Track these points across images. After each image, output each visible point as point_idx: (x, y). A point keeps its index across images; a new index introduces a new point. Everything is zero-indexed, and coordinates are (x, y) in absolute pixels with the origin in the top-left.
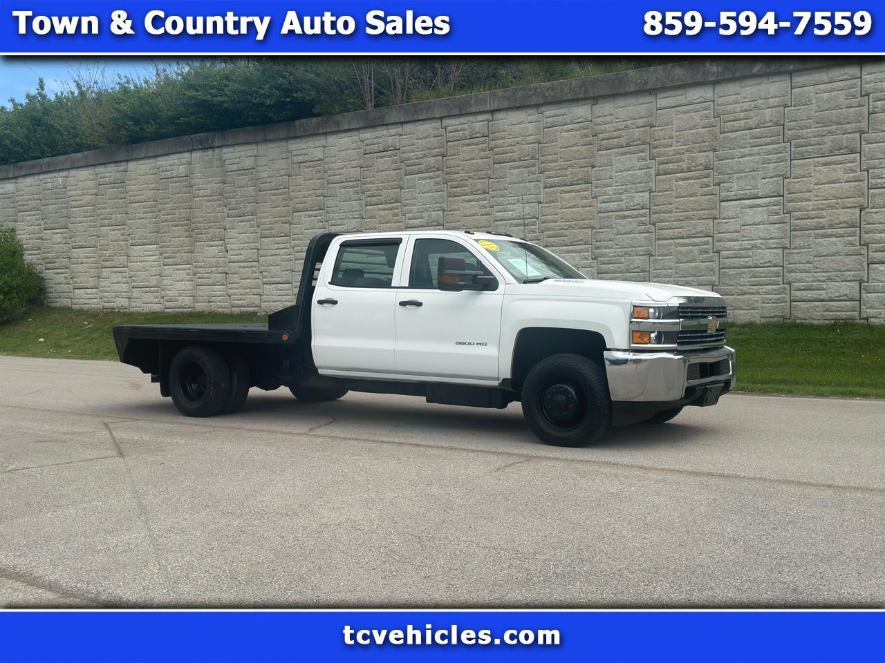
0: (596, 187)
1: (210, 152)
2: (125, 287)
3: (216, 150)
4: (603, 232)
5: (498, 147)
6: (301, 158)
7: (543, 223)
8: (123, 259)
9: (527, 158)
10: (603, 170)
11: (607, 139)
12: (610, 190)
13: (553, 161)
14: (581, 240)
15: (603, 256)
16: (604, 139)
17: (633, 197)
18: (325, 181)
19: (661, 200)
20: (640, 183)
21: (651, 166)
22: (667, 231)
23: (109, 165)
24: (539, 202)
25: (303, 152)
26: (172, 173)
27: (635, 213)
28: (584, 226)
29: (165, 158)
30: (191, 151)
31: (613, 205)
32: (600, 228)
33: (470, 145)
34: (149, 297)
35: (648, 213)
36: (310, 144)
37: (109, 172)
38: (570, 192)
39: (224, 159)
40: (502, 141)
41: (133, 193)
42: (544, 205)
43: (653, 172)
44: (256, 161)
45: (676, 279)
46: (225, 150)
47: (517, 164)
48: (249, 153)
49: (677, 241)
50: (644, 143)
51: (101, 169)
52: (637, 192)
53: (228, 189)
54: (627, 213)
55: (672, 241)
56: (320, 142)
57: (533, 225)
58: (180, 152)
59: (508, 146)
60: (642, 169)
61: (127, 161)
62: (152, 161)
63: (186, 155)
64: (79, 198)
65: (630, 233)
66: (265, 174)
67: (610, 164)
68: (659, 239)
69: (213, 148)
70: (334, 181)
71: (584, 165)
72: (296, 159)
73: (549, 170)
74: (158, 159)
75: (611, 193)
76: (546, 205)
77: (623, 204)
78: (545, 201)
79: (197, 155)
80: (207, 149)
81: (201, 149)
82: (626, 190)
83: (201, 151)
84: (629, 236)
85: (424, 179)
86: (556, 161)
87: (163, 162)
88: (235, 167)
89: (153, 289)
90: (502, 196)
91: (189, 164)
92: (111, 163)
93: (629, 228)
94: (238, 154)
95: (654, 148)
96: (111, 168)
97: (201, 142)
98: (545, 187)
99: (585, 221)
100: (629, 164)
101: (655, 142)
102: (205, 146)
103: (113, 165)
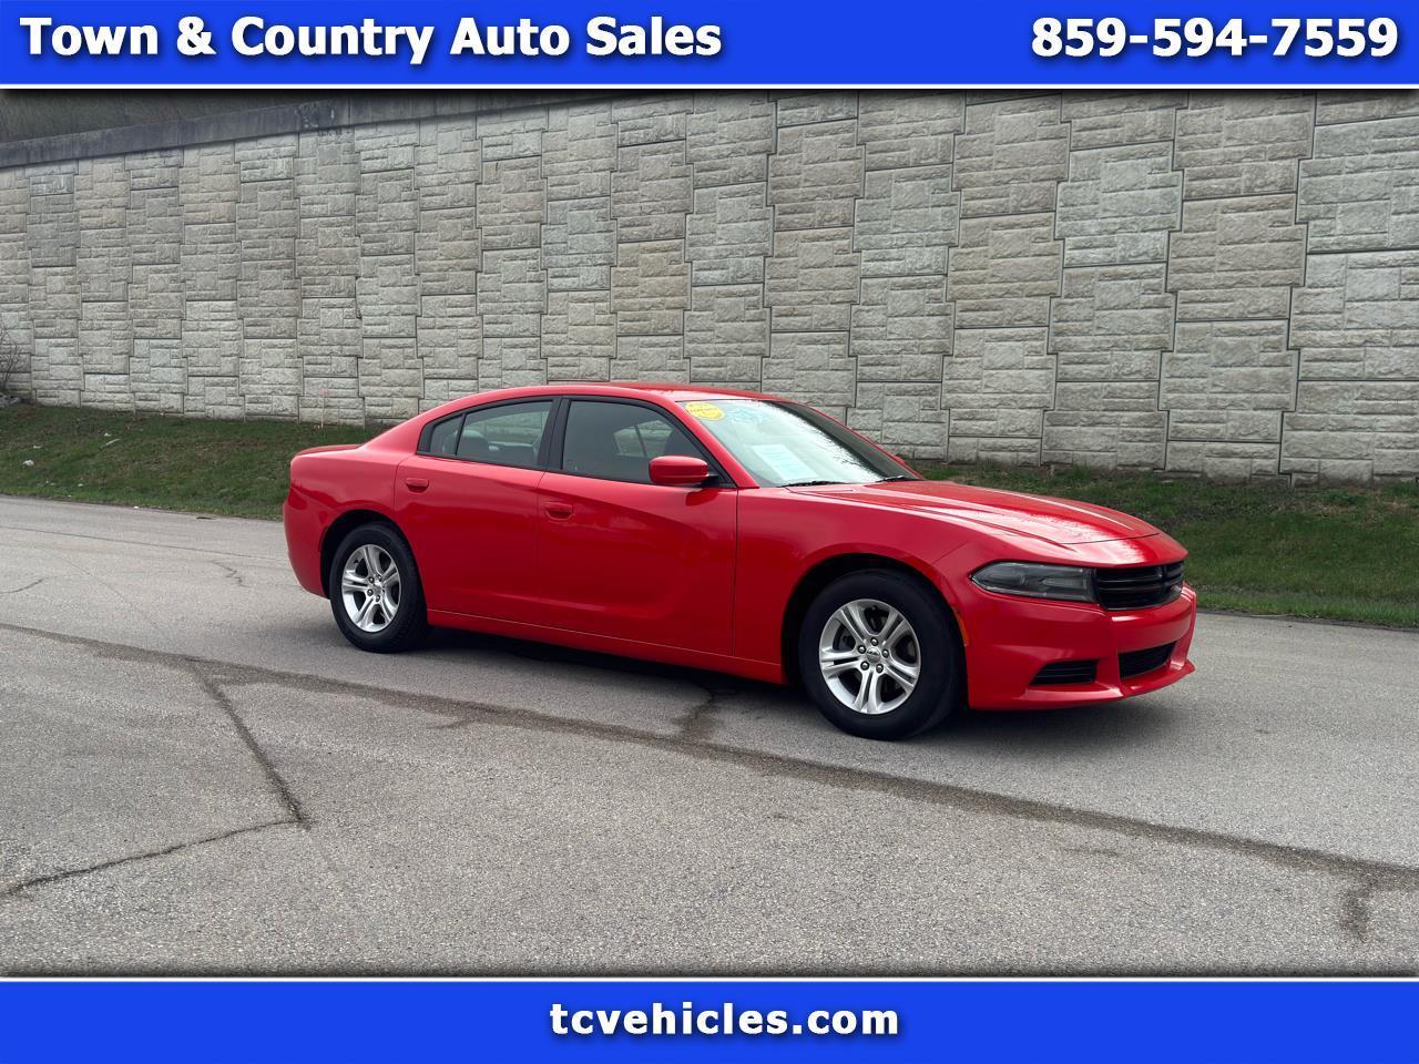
0: (1063, 219)
1: (332, 136)
2: (175, 374)
3: (344, 132)
4: (1073, 304)
5: (876, 138)
6: (500, 151)
7: (955, 283)
8: (172, 324)
9: (931, 160)
10: (1079, 187)
11: (1091, 129)
12: (1091, 226)
13: (981, 168)
14: (1029, 317)
15: (1070, 348)
16: (1085, 129)
17: (1136, 240)
18: (544, 194)
19: (1190, 246)
20: (1152, 213)
21: (1174, 182)
22: (1199, 306)
23: (150, 155)
24: (951, 245)
25: (504, 139)
26: (262, 173)
27: (1139, 269)
28: (1036, 292)
29: (252, 144)
30: (298, 133)
31: (1096, 255)
32: (1067, 297)
33: (822, 133)
34: (215, 394)
35: (1164, 271)
36: (517, 125)
37: (150, 166)
38: (1012, 226)
39: (357, 148)
40: (884, 127)
41: (192, 206)
42: (960, 250)
43: (1177, 192)
44: (415, 154)
45: (1211, 396)
46: (359, 133)
47: (913, 171)
48: (404, 139)
49: (1217, 325)
50: (1163, 139)
51: (134, 162)
52: (1144, 231)
53: (365, 203)
54: (1122, 269)
55: (1208, 324)
56: (534, 121)
57: (936, 287)
58: (278, 135)
59: (896, 138)
60: (1156, 187)
61: (183, 148)
62: (227, 148)
63: (290, 140)
64: (97, 211)
65: (1126, 307)
66: (431, 179)
67: (1093, 176)
68: (1182, 321)
69: (338, 129)
70: (561, 196)
71: (1042, 177)
72: (490, 152)
73: (973, 184)
74: (239, 146)
75: (1093, 231)
76: (964, 250)
77: (1117, 253)
78: (962, 242)
79: (308, 141)
80: (328, 129)
81: (317, 130)
82: (1123, 226)
83: (316, 134)
84: (1124, 312)
85: (731, 195)
86: (989, 168)
87: (246, 151)
88: (377, 164)
89: (225, 379)
90: (878, 231)
91: (295, 156)
92: (153, 151)
93: (1125, 297)
94: (383, 142)
95: (1183, 149)
96: (153, 160)
97: (317, 118)
98: (965, 217)
99: (1039, 283)
100: (1131, 177)
101: (1185, 138)
102: (325, 124)
103: (156, 154)
